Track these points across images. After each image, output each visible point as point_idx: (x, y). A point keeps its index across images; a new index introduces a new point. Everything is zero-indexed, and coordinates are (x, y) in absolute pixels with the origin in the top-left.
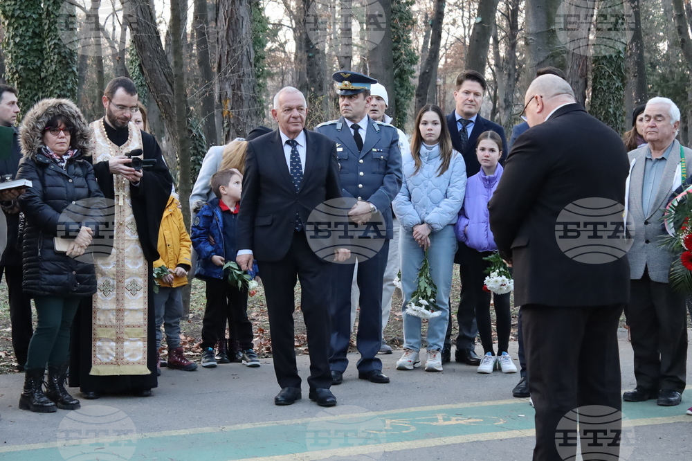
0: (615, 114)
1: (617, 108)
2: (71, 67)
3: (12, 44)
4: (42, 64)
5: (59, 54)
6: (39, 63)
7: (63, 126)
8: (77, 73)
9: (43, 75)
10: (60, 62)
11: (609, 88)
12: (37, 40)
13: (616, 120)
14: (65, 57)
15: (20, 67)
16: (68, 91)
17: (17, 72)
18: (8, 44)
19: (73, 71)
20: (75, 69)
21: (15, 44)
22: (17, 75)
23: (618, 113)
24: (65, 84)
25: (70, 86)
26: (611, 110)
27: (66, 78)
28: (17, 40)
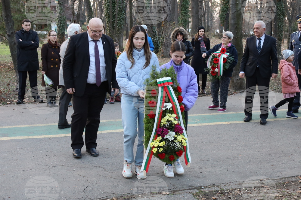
0: (281, 26)
1: (281, 24)
2: (123, 12)
3: (106, 5)
4: (115, 11)
5: (119, 8)
6: (114, 11)
7: (180, 34)
8: (124, 13)
9: (115, 14)
10: (120, 10)
11: (279, 18)
12: (113, 4)
13: (281, 28)
14: (121, 9)
15: (109, 11)
16: (122, 18)
17: (107, 13)
18: (105, 5)
19: (123, 13)
20: (124, 12)
21: (107, 5)
22: (107, 14)
23: (282, 26)
24: (121, 17)
25: (122, 17)
26: (280, 25)
27: (121, 15)
28: (108, 4)
